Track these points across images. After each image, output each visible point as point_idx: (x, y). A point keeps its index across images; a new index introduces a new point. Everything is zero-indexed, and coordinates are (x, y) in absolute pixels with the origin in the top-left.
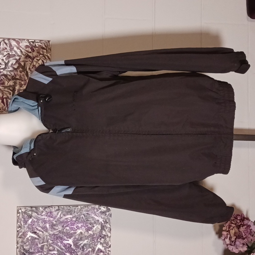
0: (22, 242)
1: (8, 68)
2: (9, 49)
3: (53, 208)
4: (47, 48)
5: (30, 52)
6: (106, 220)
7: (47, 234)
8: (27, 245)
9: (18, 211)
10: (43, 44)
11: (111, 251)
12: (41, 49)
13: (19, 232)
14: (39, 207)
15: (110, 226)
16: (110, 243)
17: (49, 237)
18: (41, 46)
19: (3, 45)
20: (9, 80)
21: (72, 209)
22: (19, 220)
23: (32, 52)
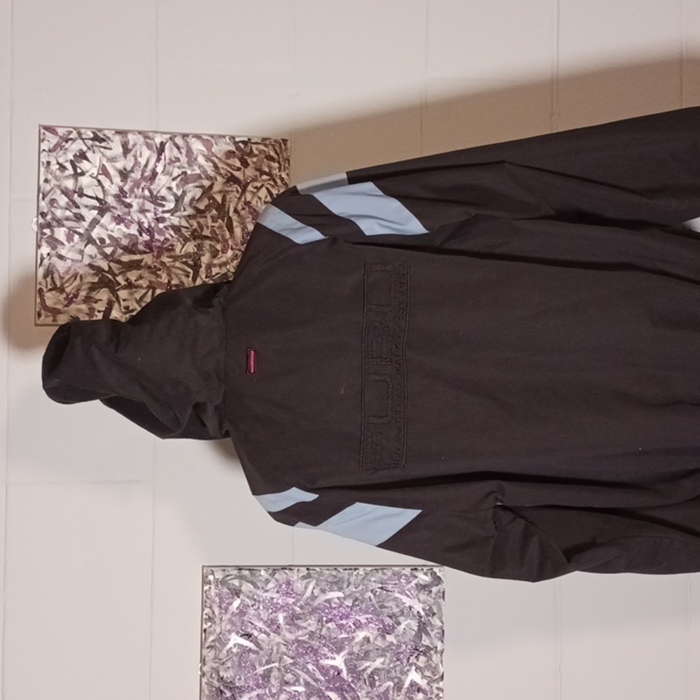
0: (216, 658)
1: (182, 209)
2: (186, 160)
3: (295, 571)
4: (279, 158)
5: (239, 169)
6: (431, 607)
7: (278, 639)
8: (228, 668)
9: (207, 577)
10: (271, 147)
11: (444, 691)
12: (265, 160)
13: (207, 632)
14: (258, 568)
15: (443, 623)
16: (442, 670)
17: (283, 649)
18: (265, 151)
19: (171, 149)
20: (186, 240)
21: (343, 577)
22: (208, 601)
23: (243, 168)
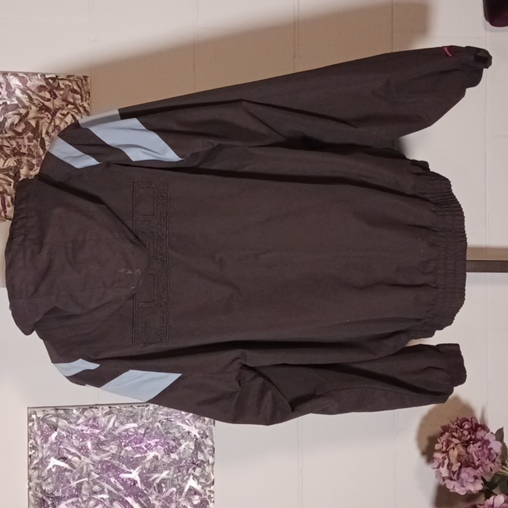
0: (39, 477)
1: (4, 132)
2: (6, 93)
3: (100, 409)
4: (81, 91)
5: (49, 100)
6: (204, 432)
7: (88, 460)
8: (49, 483)
9: (31, 416)
10: (74, 83)
11: (215, 492)
12: (70, 93)
13: (32, 457)
14: (71, 408)
15: (213, 443)
16: (213, 477)
17: (91, 467)
18: (70, 86)
20: (7, 156)
21: (137, 412)
22: (32, 434)
23: (52, 99)
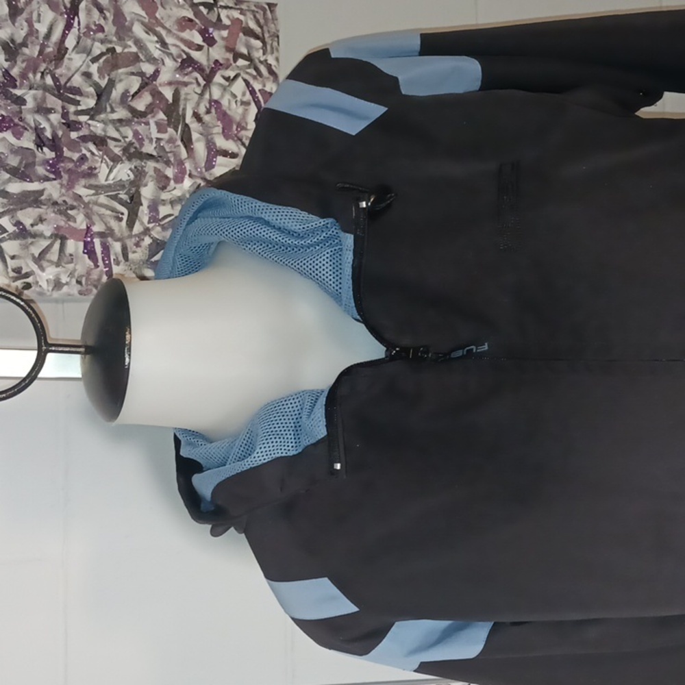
1: (109, 109)
2: (114, 29)
4: (263, 32)
5: (199, 48)
10: (250, 15)
12: (241, 35)
18: (241, 21)
19: (89, 12)
20: (116, 160)
23: (206, 46)
